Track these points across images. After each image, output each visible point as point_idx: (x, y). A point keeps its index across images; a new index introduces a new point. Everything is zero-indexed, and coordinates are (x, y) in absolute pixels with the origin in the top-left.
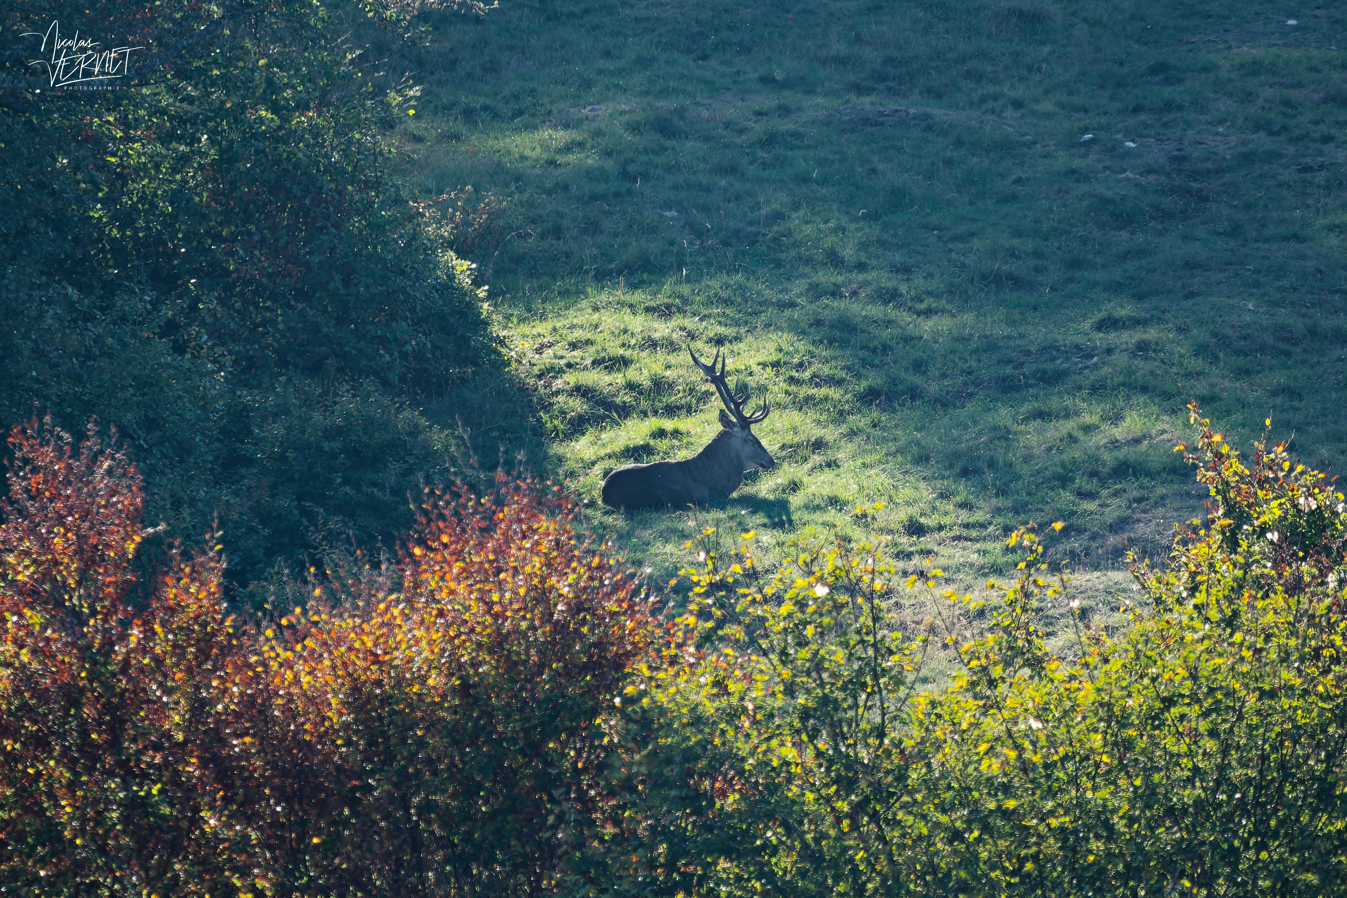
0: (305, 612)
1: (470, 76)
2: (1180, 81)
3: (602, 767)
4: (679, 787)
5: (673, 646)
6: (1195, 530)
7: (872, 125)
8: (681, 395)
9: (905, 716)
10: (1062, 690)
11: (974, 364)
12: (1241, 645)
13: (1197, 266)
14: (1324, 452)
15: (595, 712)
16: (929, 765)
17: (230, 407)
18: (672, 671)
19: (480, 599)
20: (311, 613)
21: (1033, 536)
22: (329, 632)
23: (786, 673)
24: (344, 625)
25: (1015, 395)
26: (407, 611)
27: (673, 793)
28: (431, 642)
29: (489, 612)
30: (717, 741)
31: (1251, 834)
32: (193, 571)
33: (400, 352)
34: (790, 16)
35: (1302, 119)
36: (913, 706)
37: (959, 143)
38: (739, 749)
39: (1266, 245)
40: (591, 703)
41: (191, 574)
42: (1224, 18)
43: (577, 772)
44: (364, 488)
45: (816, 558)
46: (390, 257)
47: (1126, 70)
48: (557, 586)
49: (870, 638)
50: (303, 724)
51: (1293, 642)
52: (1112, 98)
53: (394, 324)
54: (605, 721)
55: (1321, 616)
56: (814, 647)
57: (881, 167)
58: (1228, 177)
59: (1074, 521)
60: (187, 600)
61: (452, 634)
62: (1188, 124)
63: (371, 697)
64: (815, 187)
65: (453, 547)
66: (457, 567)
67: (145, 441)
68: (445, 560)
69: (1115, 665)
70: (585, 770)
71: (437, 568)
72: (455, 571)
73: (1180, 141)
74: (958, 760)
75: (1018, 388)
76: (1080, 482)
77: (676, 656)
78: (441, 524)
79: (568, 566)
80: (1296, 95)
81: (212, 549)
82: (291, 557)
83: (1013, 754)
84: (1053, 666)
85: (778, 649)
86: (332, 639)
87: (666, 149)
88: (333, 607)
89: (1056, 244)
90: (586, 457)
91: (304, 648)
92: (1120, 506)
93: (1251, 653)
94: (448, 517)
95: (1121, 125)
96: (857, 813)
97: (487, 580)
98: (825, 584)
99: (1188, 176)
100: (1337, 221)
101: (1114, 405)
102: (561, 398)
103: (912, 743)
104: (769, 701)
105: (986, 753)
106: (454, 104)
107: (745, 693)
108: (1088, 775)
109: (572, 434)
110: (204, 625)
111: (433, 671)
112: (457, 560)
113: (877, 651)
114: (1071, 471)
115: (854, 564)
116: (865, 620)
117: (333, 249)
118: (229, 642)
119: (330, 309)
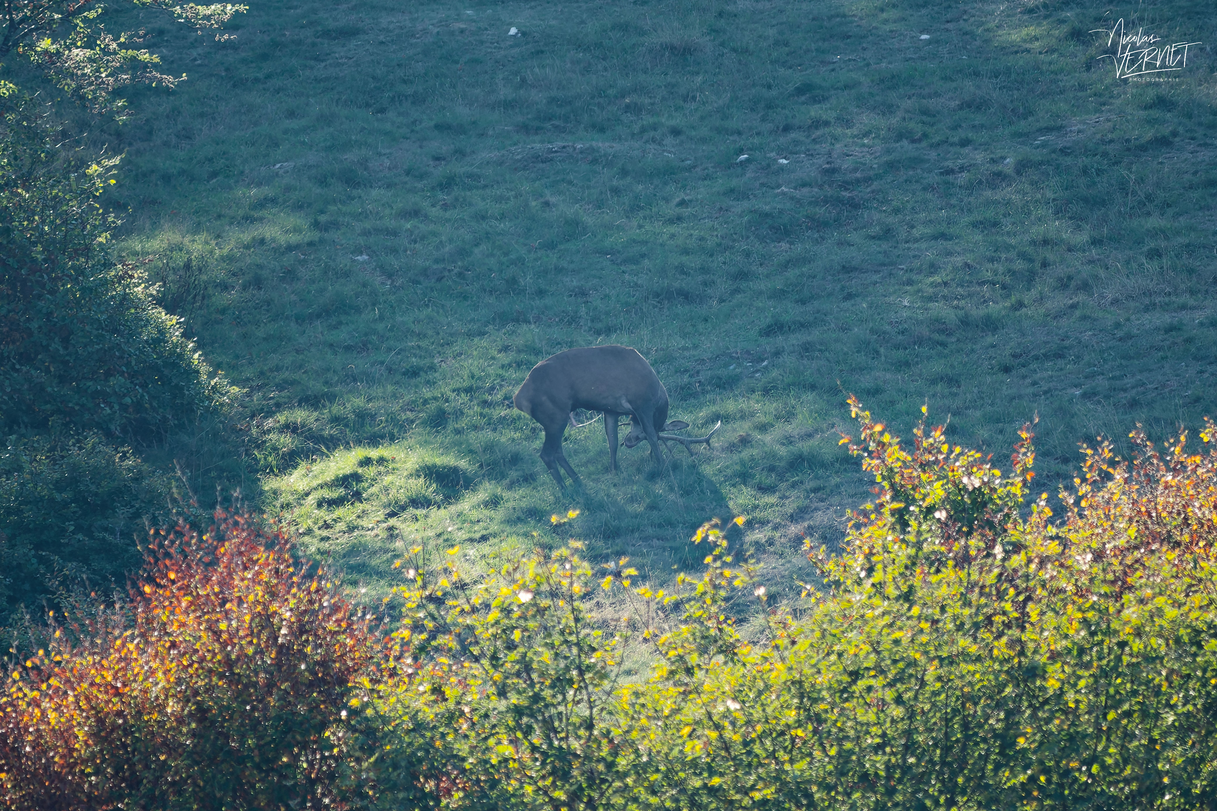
0: (47, 654)
1: (166, 144)
2: (825, 99)
3: (331, 776)
4: (407, 789)
5: (391, 659)
6: (866, 514)
7: (542, 162)
8: (383, 425)
9: (611, 708)
10: (754, 672)
12: (919, 618)
13: (854, 269)
14: (984, 433)
15: (323, 725)
16: (636, 751)
18: (391, 683)
19: (209, 629)
20: (53, 654)
21: (717, 531)
22: (72, 670)
23: (497, 676)
24: (85, 663)
25: (693, 401)
26: (141, 646)
27: (401, 795)
28: (167, 672)
29: (218, 640)
30: (438, 744)
31: (941, 792)
33: (121, 404)
34: (459, 66)
35: (940, 126)
36: (618, 698)
37: (624, 173)
38: (459, 750)
39: (916, 245)
40: (319, 717)
42: (862, 37)
43: (312, 782)
44: (96, 534)
45: (517, 568)
46: (104, 317)
47: (774, 93)
48: (280, 611)
49: (573, 638)
50: (53, 757)
51: (967, 611)
52: (763, 120)
53: (111, 379)
54: (334, 734)
55: (991, 586)
56: (521, 649)
57: (553, 200)
58: (875, 185)
59: (757, 514)
61: (185, 663)
62: (836, 139)
63: (115, 727)
64: (494, 222)
65: (181, 582)
66: (185, 601)
68: (174, 596)
69: (803, 644)
70: (318, 779)
71: (167, 603)
72: (184, 605)
73: (829, 154)
74: (663, 744)
75: (695, 395)
76: (760, 477)
77: (395, 668)
78: (168, 562)
79: (288, 592)
80: (932, 103)
82: (33, 603)
83: (714, 735)
84: (745, 651)
85: (489, 654)
86: (74, 676)
87: (353, 199)
88: (74, 647)
89: (721, 259)
90: (300, 489)
91: (49, 687)
92: (798, 497)
93: (929, 624)
94: (174, 555)
95: (773, 145)
96: (574, 801)
97: (214, 610)
98: (528, 591)
99: (840, 187)
100: (979, 218)
101: (786, 404)
102: (273, 436)
103: (620, 731)
104: (484, 703)
105: (690, 736)
106: (153, 172)
107: (460, 697)
108: (785, 748)
109: (285, 469)
111: (170, 699)
112: (185, 595)
113: (581, 649)
114: (751, 468)
115: (553, 571)
116: (568, 620)
117: (49, 314)
119: (52, 369)
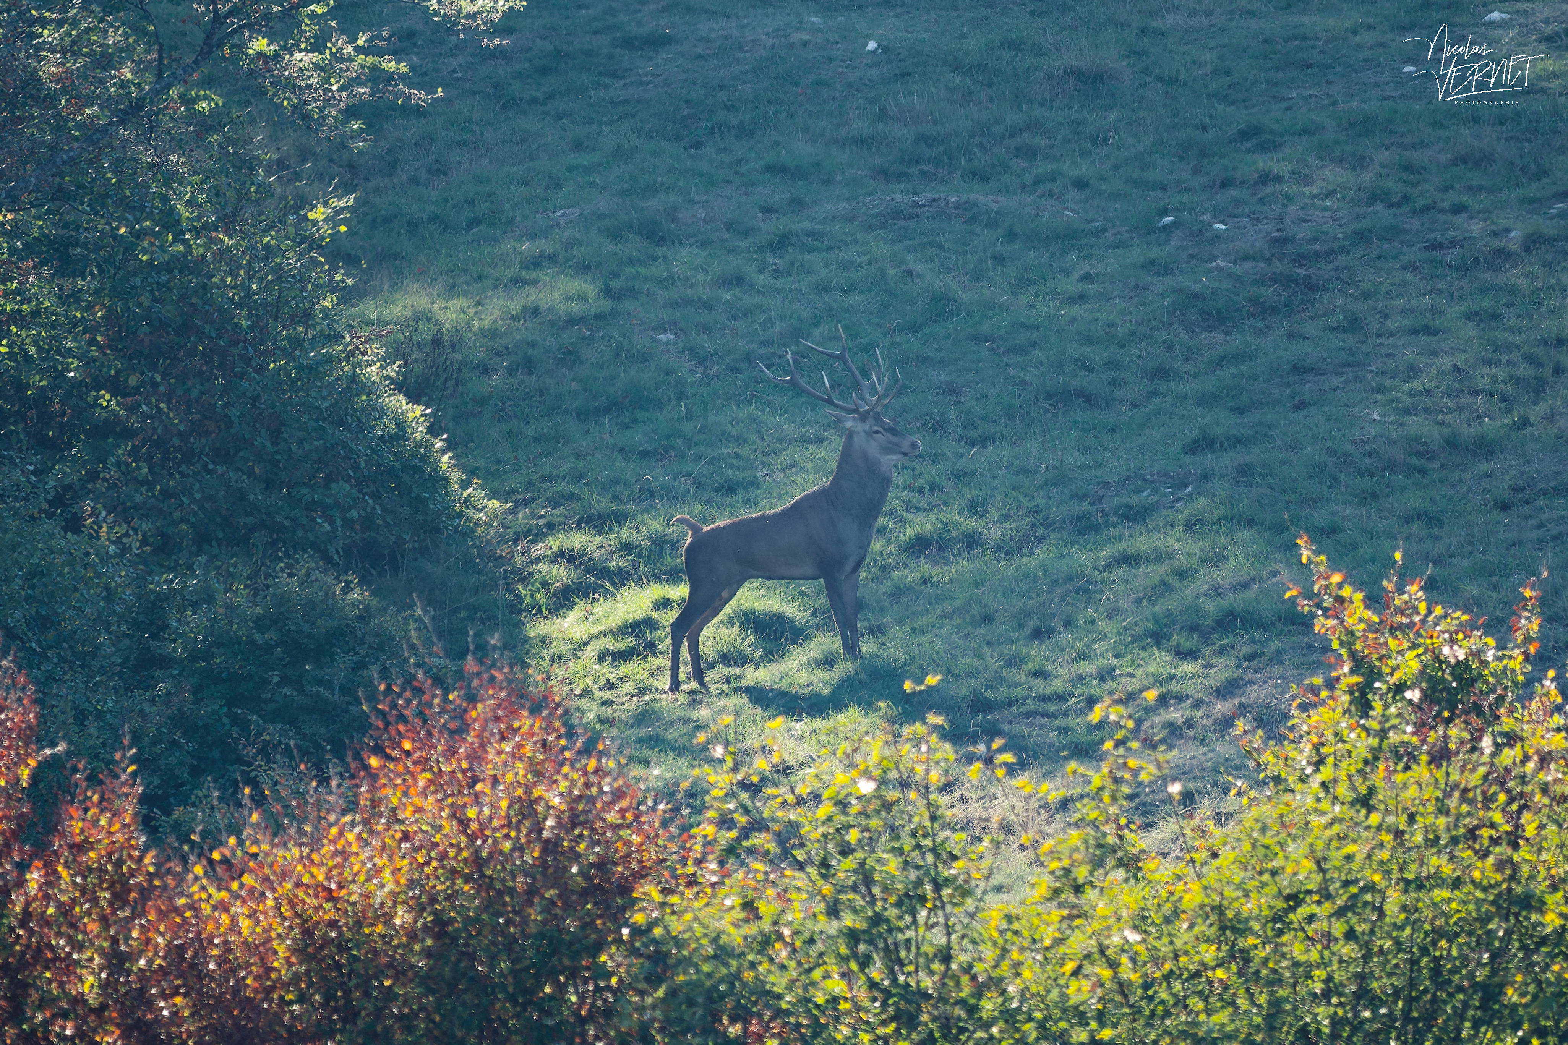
0: (241, 843)
1: (414, 180)
2: (1276, 147)
3: (609, 1013)
4: (705, 1034)
5: (689, 863)
6: (1315, 691)
7: (905, 219)
9: (975, 935)
10: (1163, 893)
11: (1043, 502)
12: (1379, 828)
13: (1308, 370)
14: (1473, 590)
15: (599, 947)
16: (1003, 992)
17: (140, 597)
18: (689, 893)
19: (453, 816)
20: (248, 843)
21: (1120, 709)
22: (271, 866)
23: (827, 890)
24: (289, 856)
25: (1093, 536)
26: (364, 836)
28: (396, 871)
29: (464, 832)
30: (747, 976)
32: (102, 799)
33: (344, 519)
34: (799, 89)
35: (1426, 186)
36: (985, 922)
37: (1011, 236)
38: (774, 984)
39: (1391, 341)
40: (594, 936)
41: (100, 802)
42: (1328, 67)
43: (582, 1021)
44: (308, 688)
45: (858, 748)
46: (327, 404)
47: (1210, 136)
48: (546, 796)
49: (928, 842)
50: (244, 978)
51: (1442, 821)
52: (1195, 171)
53: (333, 485)
54: (612, 958)
55: (1476, 788)
56: (860, 855)
57: (919, 268)
58: (1341, 261)
59: (1173, 687)
60: (95, 835)
61: (421, 860)
62: (1290, 199)
63: (326, 942)
64: (839, 296)
65: (418, 754)
66: (423, 779)
67: (39, 643)
68: (408, 771)
69: (1227, 858)
70: (591, 1017)
71: (399, 781)
72: (421, 784)
73: (1281, 219)
74: (1039, 984)
75: (1095, 529)
76: (1178, 638)
77: (694, 875)
78: (402, 728)
79: (558, 772)
80: (1417, 156)
81: (124, 770)
82: (222, 777)
83: (1107, 973)
84: (1152, 865)
85: (817, 860)
86: (275, 873)
87: (656, 259)
88: (275, 834)
89: (1135, 352)
90: (577, 637)
91: (242, 886)
92: (1227, 666)
93: (1391, 837)
94: (410, 718)
95: (1207, 204)
97: (460, 792)
98: (871, 778)
99: (1294, 261)
100: (1474, 308)
101: (1215, 543)
102: (543, 567)
103: (985, 966)
104: (809, 924)
105: (1075, 974)
106: (396, 216)
107: (779, 915)
108: (1199, 994)
109: (557, 609)
110: (119, 864)
111: (399, 907)
112: (424, 770)
113: (937, 856)
114: (1166, 625)
115: (903, 753)
116: (922, 818)
117: (255, 399)
118: (150, 881)
119: (257, 470)
